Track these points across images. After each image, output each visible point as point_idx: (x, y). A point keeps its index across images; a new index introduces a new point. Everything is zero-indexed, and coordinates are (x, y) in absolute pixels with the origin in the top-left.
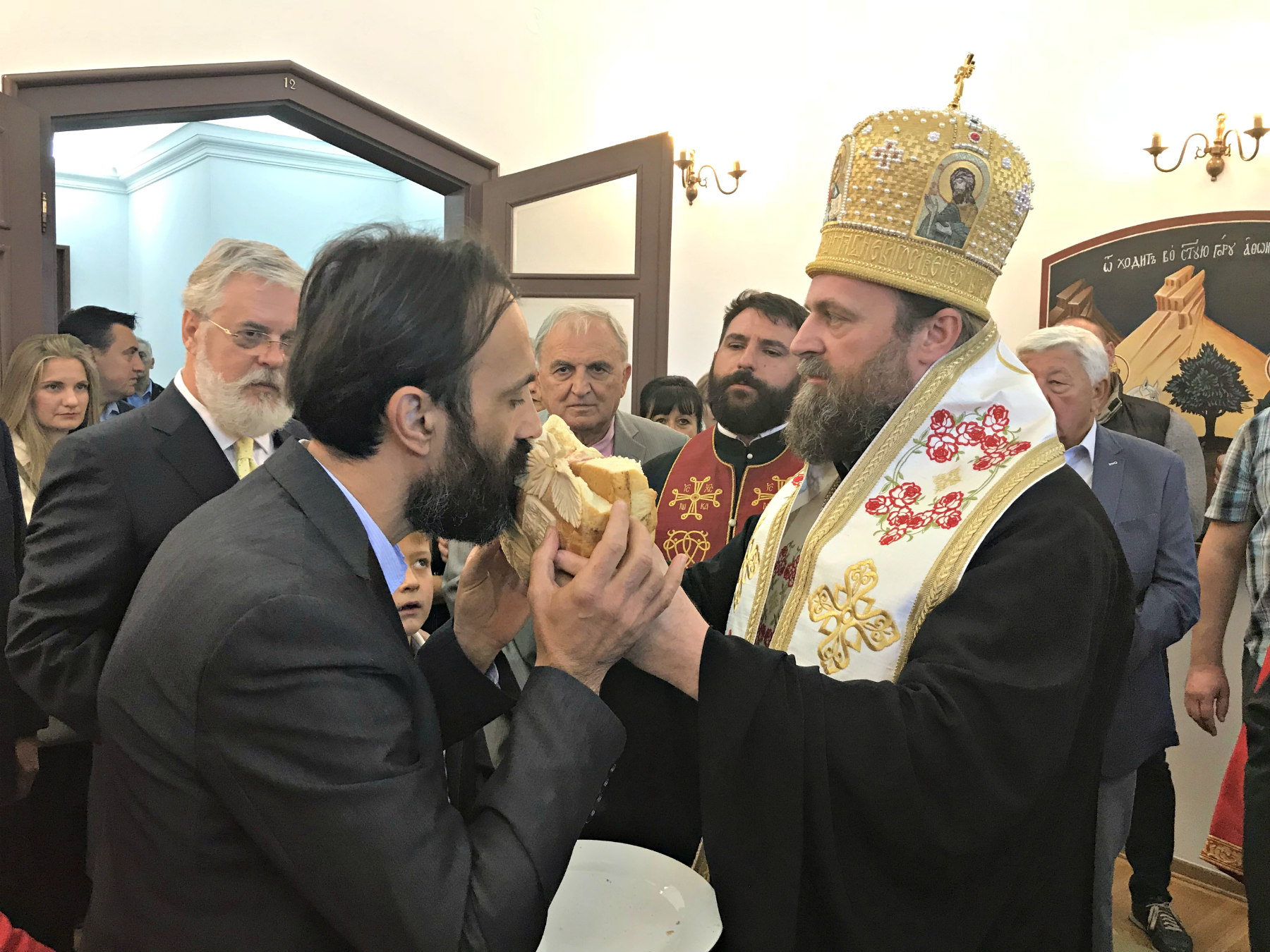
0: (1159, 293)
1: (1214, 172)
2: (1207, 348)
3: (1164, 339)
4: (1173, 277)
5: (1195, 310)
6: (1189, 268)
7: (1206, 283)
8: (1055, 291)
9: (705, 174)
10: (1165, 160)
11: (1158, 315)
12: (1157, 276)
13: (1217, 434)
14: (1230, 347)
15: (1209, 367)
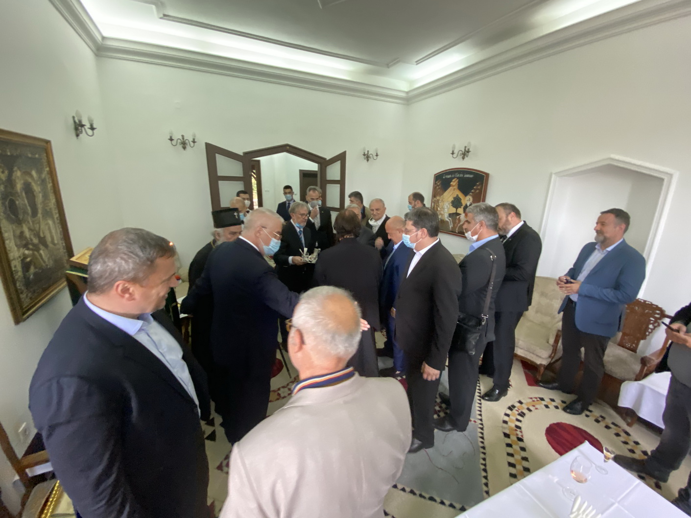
0: (451, 183)
1: (463, 158)
2: (457, 195)
3: (451, 193)
4: (453, 180)
5: (456, 187)
6: (456, 179)
7: (458, 182)
8: (436, 181)
9: (371, 156)
10: (455, 155)
11: (451, 188)
12: (450, 180)
13: (458, 212)
14: (461, 195)
15: (457, 199)
